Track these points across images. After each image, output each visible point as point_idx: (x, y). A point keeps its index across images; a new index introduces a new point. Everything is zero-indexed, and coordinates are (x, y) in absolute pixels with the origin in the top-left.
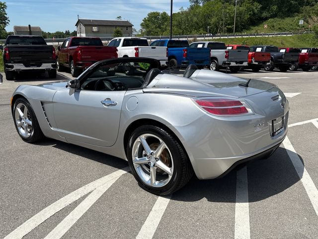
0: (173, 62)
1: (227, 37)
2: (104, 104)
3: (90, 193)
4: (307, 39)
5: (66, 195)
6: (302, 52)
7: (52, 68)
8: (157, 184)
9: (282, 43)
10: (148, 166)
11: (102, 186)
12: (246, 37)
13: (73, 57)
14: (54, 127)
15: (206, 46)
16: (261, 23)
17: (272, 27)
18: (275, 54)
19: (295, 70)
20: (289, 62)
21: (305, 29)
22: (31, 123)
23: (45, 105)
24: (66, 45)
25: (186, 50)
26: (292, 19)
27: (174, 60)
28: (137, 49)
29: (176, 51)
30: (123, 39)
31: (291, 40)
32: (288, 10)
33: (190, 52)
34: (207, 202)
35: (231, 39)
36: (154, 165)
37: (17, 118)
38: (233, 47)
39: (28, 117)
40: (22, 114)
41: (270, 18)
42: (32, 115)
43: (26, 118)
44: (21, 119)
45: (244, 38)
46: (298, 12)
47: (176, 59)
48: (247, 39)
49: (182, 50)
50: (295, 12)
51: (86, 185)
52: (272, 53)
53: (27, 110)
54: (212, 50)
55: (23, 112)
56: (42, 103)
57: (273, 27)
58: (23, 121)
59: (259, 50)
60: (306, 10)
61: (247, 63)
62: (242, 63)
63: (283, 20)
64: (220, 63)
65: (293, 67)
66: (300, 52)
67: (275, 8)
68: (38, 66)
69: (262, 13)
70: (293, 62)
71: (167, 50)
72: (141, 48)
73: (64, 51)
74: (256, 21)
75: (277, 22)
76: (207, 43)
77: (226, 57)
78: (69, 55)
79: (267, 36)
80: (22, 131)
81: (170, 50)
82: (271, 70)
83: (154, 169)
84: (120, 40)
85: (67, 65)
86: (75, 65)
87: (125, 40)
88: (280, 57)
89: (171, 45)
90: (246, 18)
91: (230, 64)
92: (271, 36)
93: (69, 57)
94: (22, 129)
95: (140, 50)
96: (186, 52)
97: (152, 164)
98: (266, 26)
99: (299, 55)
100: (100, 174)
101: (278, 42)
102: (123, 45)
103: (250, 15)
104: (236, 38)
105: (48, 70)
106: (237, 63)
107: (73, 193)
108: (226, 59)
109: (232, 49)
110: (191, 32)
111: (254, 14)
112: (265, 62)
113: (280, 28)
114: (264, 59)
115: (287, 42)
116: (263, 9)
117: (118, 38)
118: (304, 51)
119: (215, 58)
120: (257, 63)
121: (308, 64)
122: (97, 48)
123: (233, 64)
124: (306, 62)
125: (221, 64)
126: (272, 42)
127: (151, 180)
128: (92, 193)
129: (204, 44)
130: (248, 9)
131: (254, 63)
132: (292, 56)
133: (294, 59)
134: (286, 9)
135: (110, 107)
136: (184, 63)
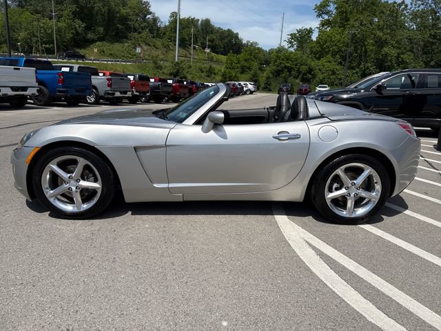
2: (278, 139)
6: (168, 82)
15: (75, 70)
16: (88, 46)
17: (102, 52)
20: (165, 93)
26: (121, 45)
29: (45, 75)
32: (115, 35)
33: (66, 78)
41: (97, 41)
46: (126, 37)
49: (56, 74)
50: (124, 38)
57: (104, 52)
60: (134, 38)
61: (130, 93)
62: (125, 93)
63: (112, 45)
64: (101, 92)
67: (101, 29)
69: (86, 34)
71: (36, 72)
74: (81, 43)
75: (106, 46)
76: (76, 66)
77: (109, 85)
79: (105, 62)
88: (157, 87)
90: (68, 38)
91: (114, 94)
96: (62, 77)
98: (96, 50)
99: (172, 86)
103: (72, 33)
106: (121, 93)
108: (109, 88)
111: (77, 33)
112: (144, 93)
116: (88, 28)
118: (170, 82)
119: (93, 87)
120: (138, 94)
123: (118, 94)
125: (103, 95)
129: (72, 67)
130: (70, 27)
131: (135, 93)
133: (169, 90)
134: (114, 33)
135: (290, 141)
136: (59, 91)
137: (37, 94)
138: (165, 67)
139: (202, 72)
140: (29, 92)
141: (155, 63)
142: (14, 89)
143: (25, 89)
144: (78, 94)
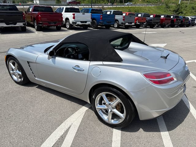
0: (94, 22)
1: (120, 6)
2: (75, 69)
3: (69, 128)
4: (162, 8)
5: (54, 130)
6: (161, 17)
7: (23, 26)
8: (113, 122)
9: (149, 11)
10: (107, 111)
11: (76, 122)
12: (130, 6)
13: (35, 19)
14: (37, 78)
15: (112, 13)
17: (143, 1)
18: (148, 18)
19: (158, 27)
20: (155, 23)
21: (160, 2)
22: (20, 73)
23: (30, 64)
24: (31, 11)
25: (102, 15)
27: (94, 21)
28: (74, 14)
29: (96, 16)
30: (65, 7)
31: (153, 9)
33: (104, 17)
34: (144, 132)
35: (122, 7)
36: (111, 111)
37: (10, 70)
38: (126, 14)
39: (18, 69)
40: (13, 67)
42: (20, 68)
43: (17, 70)
44: (13, 70)
45: (129, 7)
47: (96, 20)
48: (131, 7)
49: (99, 15)
51: (66, 121)
52: (147, 18)
53: (17, 65)
54: (116, 16)
55: (14, 66)
56: (28, 62)
58: (14, 71)
59: (140, 15)
61: (134, 23)
62: (131, 23)
64: (120, 23)
65: (157, 25)
66: (160, 16)
68: (14, 25)
70: (157, 23)
71: (91, 15)
72: (76, 14)
73: (29, 14)
76: (112, 11)
77: (124, 20)
78: (33, 17)
79: (141, 6)
80: (15, 78)
81: (93, 15)
82: (146, 27)
83: (111, 113)
84: (63, 8)
85: (32, 23)
86: (38, 23)
87: (66, 8)
88: (151, 20)
89: (93, 12)
91: (125, 24)
92: (143, 6)
93: (33, 18)
94: (14, 76)
95: (76, 15)
96: (102, 17)
97: (110, 110)
99: (160, 19)
100: (72, 111)
101: (147, 10)
102: (65, 12)
104: (125, 7)
105: (21, 27)
106: (129, 23)
107: (58, 128)
109: (126, 15)
110: (100, 2)
112: (143, 23)
113: (147, 1)
114: (143, 21)
115: (151, 9)
117: (62, 7)
118: (162, 17)
119: (117, 20)
120: (139, 23)
121: (164, 24)
122: (50, 14)
123: (127, 24)
124: (164, 23)
126: (144, 9)
127: (108, 118)
128: (71, 128)
129: (111, 12)
131: (138, 23)
132: (157, 19)
133: (158, 21)
135: (79, 72)
136: (100, 23)
137: (91, 24)
138: (172, 7)
139: (193, 9)
140: (87, 23)
141: (167, 5)
142: (81, 22)
143: (86, 22)
144: (108, 24)
